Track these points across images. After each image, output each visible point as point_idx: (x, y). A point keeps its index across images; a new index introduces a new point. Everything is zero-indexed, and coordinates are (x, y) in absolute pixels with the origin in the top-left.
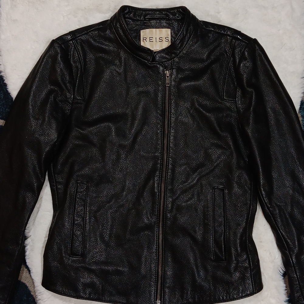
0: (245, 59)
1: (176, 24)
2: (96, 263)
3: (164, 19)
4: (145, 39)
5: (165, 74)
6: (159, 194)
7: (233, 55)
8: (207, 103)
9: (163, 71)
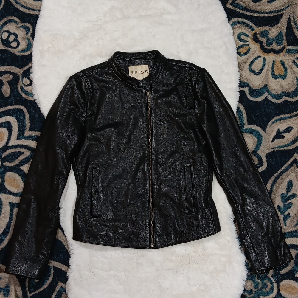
0: (199, 81)
1: (152, 62)
2: (109, 221)
3: (144, 59)
4: (132, 72)
5: (147, 94)
6: (148, 172)
7: (191, 80)
8: (176, 111)
9: (145, 92)
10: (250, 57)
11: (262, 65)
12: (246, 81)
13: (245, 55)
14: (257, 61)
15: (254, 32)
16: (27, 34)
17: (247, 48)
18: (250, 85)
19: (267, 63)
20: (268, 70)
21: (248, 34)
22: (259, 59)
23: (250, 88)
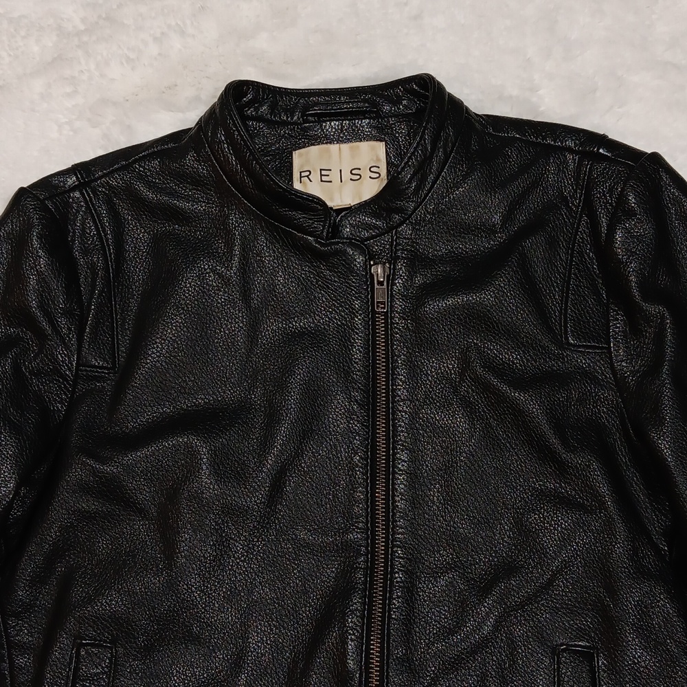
0: (630, 214)
1: (402, 130)
3: (364, 115)
4: (306, 175)
5: (372, 276)
6: (361, 675)
7: (589, 207)
8: (514, 358)
9: (367, 268)
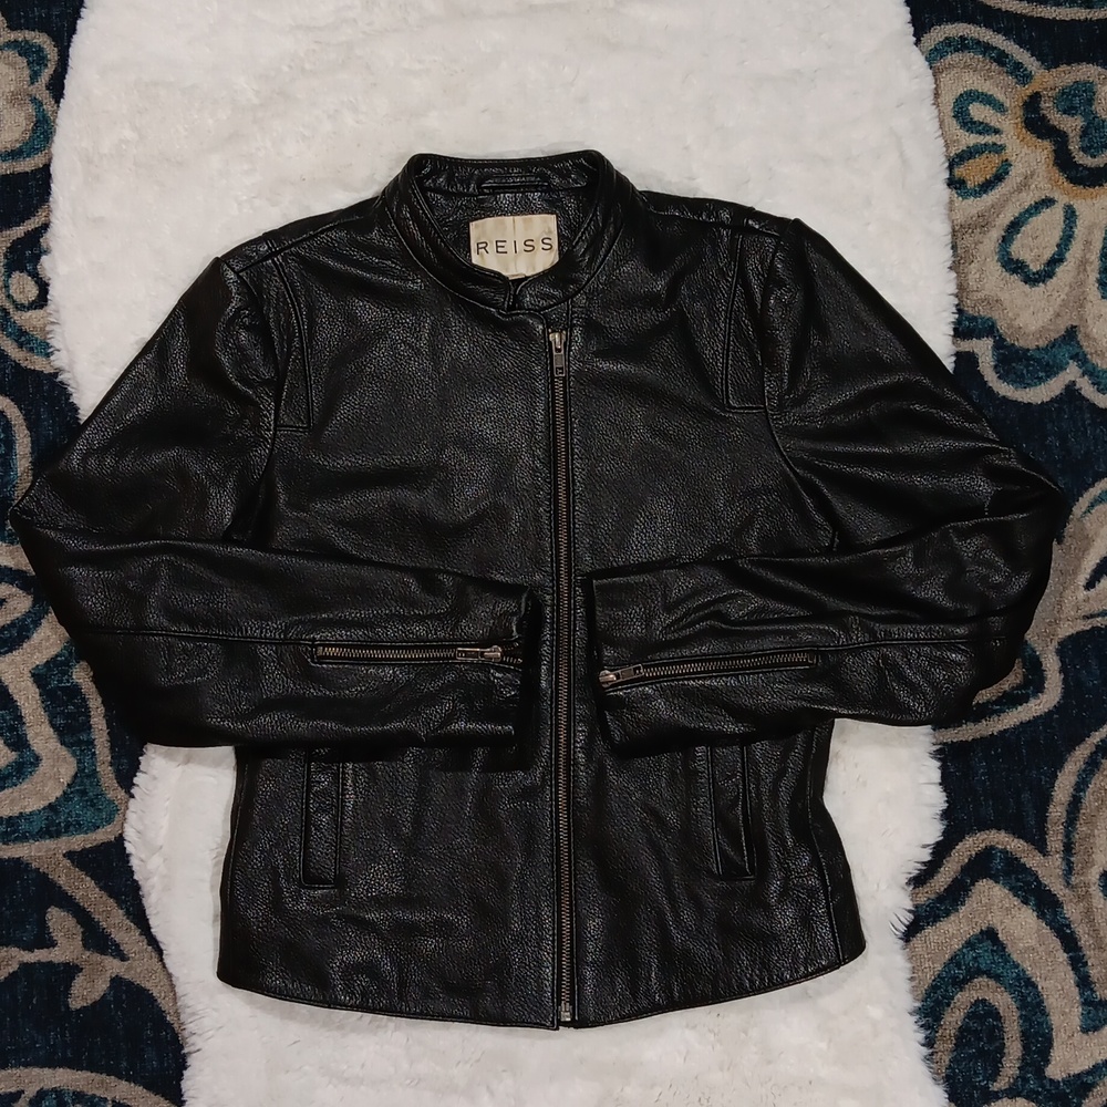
1: (571, 204)
4: (482, 246)
5: (550, 343)
7: (743, 278)
9: (545, 335)
10: (1007, 202)
11: (1057, 240)
12: (983, 312)
13: (985, 192)
14: (1036, 222)
15: (1028, 90)
16: (34, 77)
17: (996, 159)
18: (1002, 326)
19: (1079, 231)
20: (1083, 263)
21: (1000, 96)
22: (1046, 213)
23: (1000, 344)
